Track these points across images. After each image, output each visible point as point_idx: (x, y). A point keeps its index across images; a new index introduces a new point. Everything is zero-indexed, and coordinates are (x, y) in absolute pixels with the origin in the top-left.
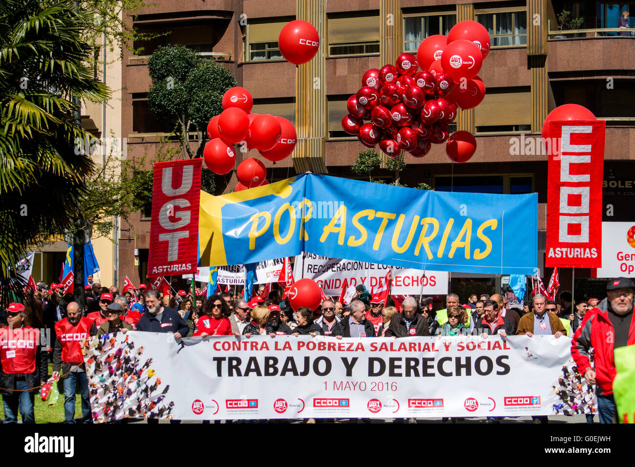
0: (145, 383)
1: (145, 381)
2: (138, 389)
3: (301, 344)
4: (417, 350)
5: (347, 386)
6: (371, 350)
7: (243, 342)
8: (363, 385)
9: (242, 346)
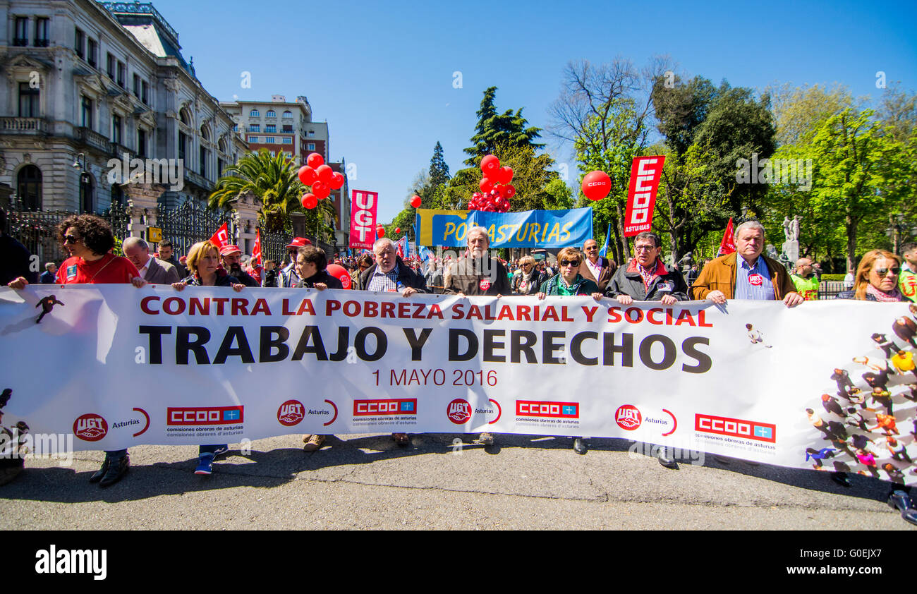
4: (532, 317)
5: (414, 377)
6: (454, 317)
7: (215, 300)
8: (439, 374)
9: (213, 306)
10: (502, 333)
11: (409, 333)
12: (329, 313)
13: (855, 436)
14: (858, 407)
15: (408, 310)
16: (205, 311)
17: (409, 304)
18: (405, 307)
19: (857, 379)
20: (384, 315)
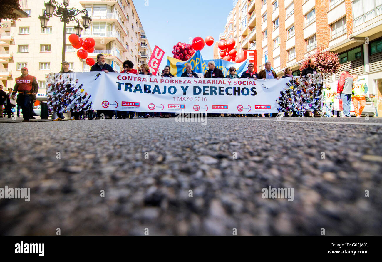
0: (79, 95)
1: (79, 94)
2: (74, 99)
3: (162, 81)
4: (216, 83)
5: (184, 99)
6: (195, 83)
7: (133, 77)
8: (191, 98)
9: (133, 79)
10: (208, 87)
11: (182, 87)
12: (161, 82)
13: (285, 104)
14: (285, 98)
15: (182, 82)
16: (131, 80)
17: (182, 80)
18: (181, 81)
19: (284, 92)
20: (175, 83)
